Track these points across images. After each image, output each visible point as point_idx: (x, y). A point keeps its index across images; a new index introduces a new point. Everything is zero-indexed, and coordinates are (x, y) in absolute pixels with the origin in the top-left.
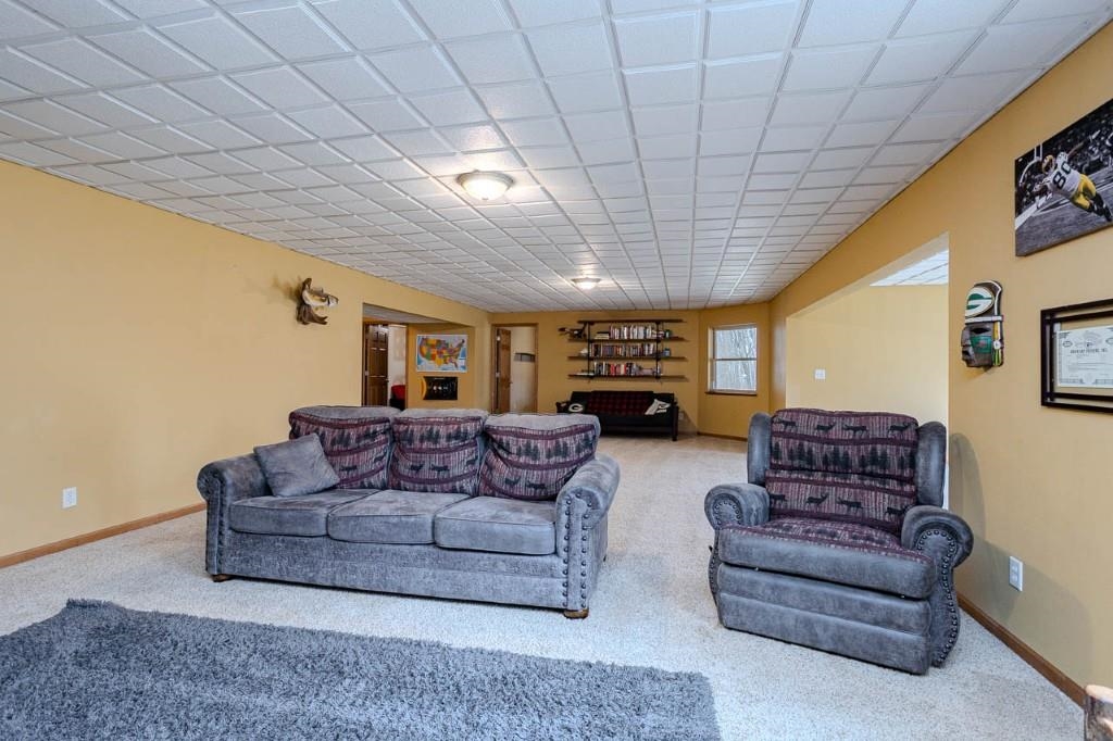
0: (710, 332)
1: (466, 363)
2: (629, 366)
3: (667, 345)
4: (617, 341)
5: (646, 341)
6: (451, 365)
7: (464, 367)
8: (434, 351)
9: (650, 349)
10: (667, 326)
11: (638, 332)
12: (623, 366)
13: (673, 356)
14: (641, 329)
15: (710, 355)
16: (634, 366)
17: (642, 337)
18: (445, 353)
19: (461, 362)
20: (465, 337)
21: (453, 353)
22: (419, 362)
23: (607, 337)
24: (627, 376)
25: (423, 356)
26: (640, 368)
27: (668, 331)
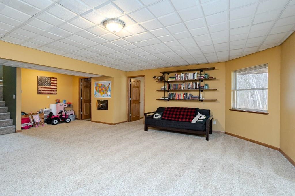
0: (233, 74)
1: (111, 94)
2: (185, 94)
3: (206, 82)
4: (179, 81)
5: (194, 81)
6: (106, 95)
7: (110, 96)
8: (100, 89)
9: (197, 85)
10: (207, 72)
11: (190, 76)
12: (182, 95)
13: (210, 88)
14: (192, 74)
15: (233, 87)
16: (188, 95)
17: (192, 79)
18: (104, 89)
19: (109, 93)
20: (110, 82)
21: (106, 90)
22: (96, 93)
23: (174, 79)
24: (184, 100)
25: (97, 91)
26: (192, 96)
27: (207, 74)
